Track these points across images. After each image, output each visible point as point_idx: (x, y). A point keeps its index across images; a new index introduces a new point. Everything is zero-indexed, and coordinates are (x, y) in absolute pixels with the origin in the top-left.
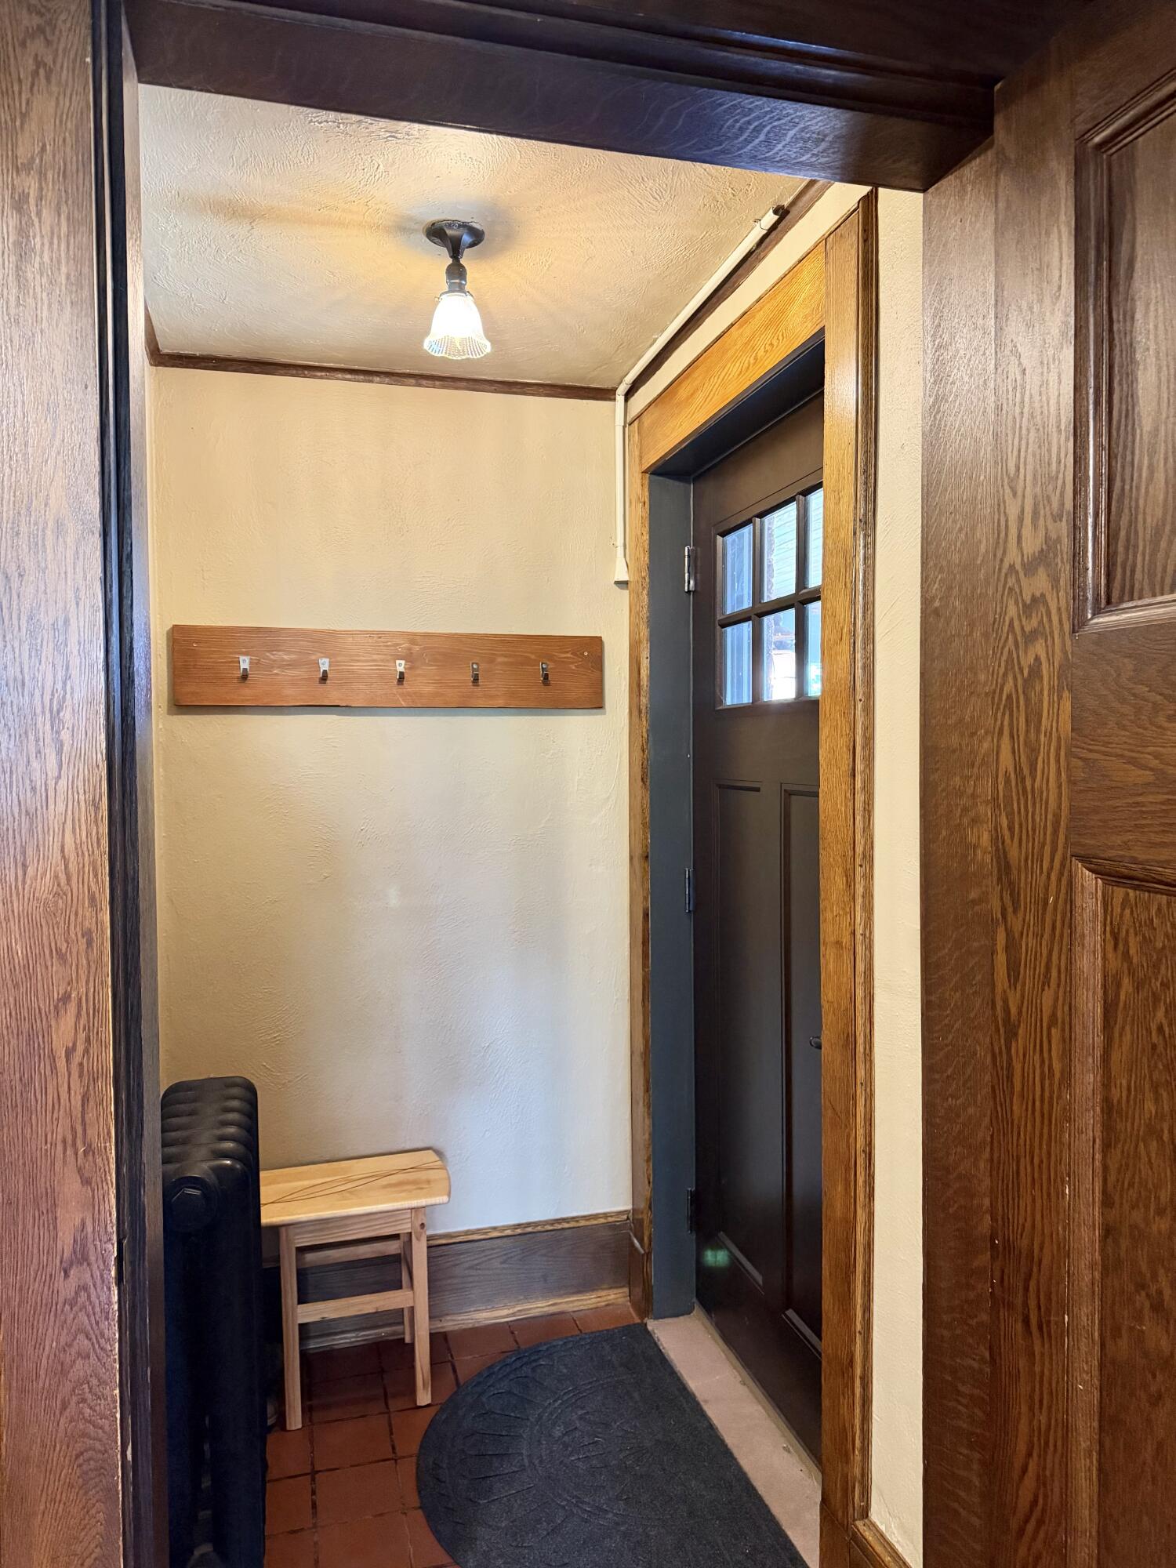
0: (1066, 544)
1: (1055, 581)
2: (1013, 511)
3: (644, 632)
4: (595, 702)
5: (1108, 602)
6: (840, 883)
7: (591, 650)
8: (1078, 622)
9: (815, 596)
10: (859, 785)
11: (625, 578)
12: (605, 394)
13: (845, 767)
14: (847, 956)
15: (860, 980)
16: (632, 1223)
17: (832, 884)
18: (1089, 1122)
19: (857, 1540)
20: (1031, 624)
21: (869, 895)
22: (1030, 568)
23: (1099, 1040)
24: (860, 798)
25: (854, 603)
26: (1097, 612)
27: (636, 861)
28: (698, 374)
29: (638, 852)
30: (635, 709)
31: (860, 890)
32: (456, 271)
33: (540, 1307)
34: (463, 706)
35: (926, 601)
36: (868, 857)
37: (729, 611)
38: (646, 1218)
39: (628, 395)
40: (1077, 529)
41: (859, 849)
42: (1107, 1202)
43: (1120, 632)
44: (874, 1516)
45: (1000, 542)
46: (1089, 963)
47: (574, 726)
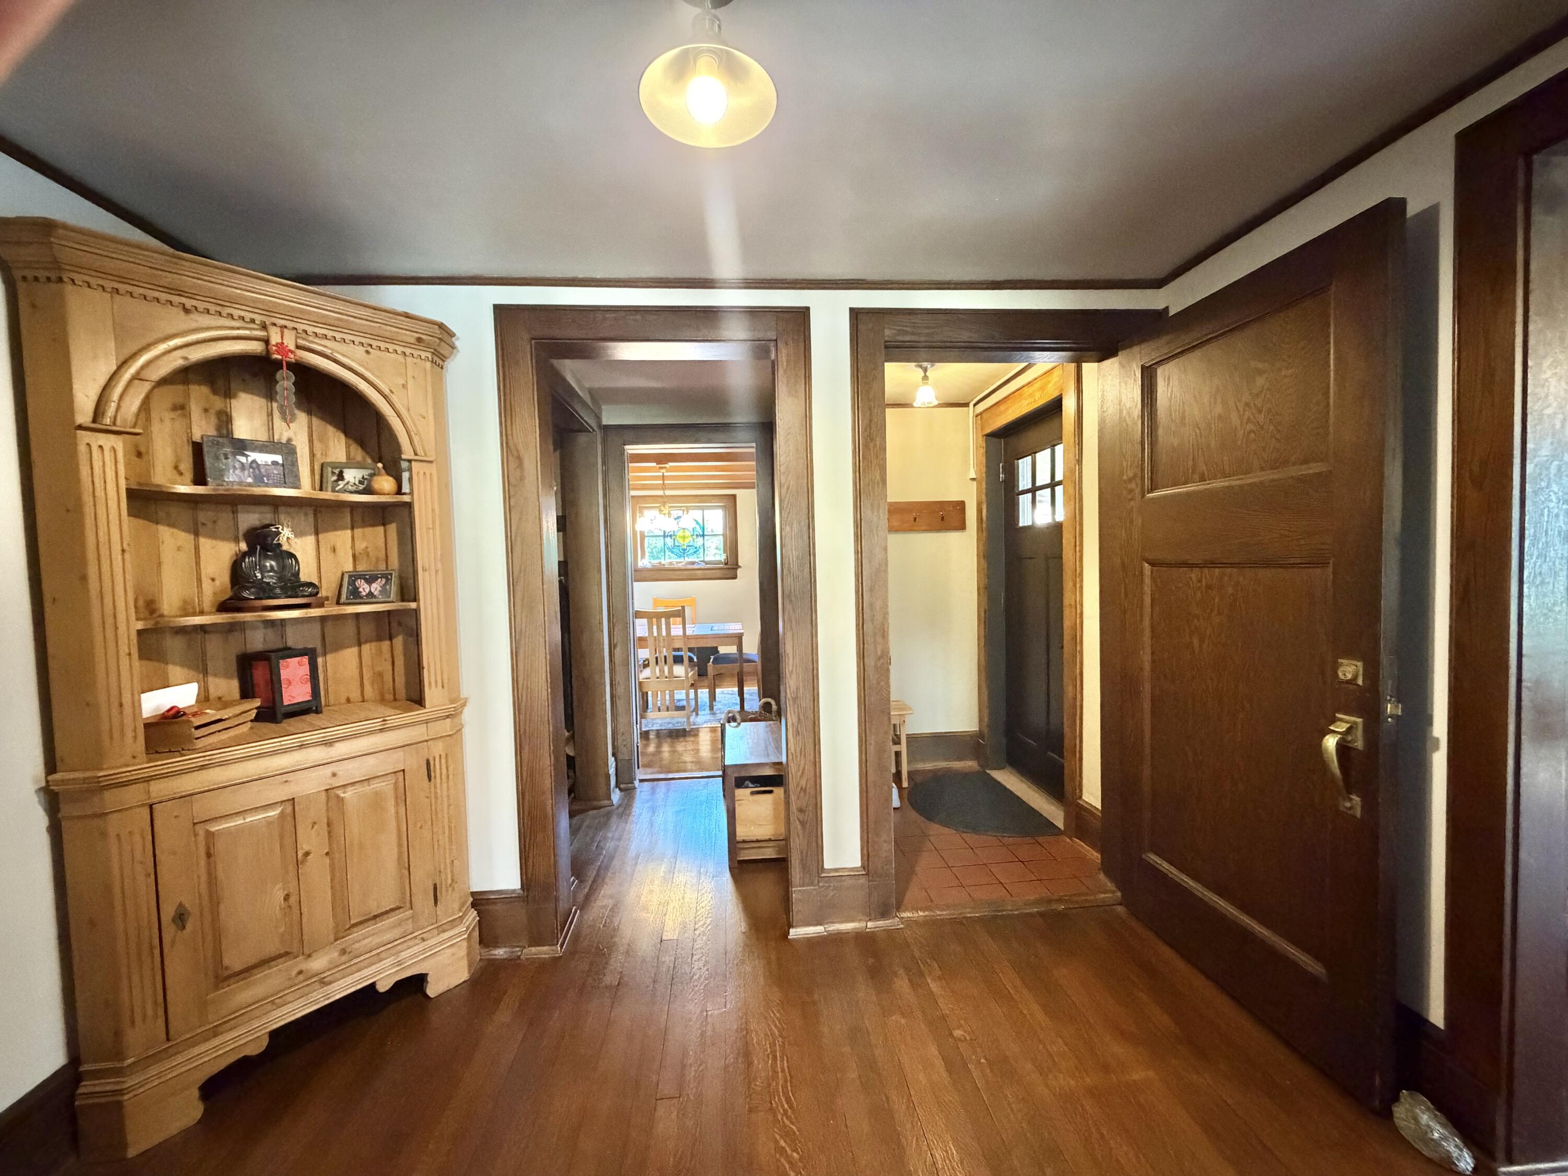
0: (1139, 474)
1: (1137, 485)
2: (1125, 464)
3: (984, 498)
4: (962, 527)
5: (1151, 490)
6: (1071, 584)
7: (960, 506)
8: (1143, 496)
9: (1059, 483)
10: (1078, 549)
11: (974, 476)
12: (966, 405)
13: (1073, 544)
14: (1073, 610)
15: (1078, 616)
16: (980, 734)
17: (1068, 585)
18: (1147, 633)
19: (1081, 808)
20: (1130, 497)
21: (1081, 587)
22: (1130, 480)
23: (1150, 610)
24: (1078, 554)
25: (1075, 488)
26: (1148, 493)
27: (981, 591)
28: (1009, 402)
29: (982, 586)
30: (980, 529)
31: (1078, 585)
32: (925, 378)
33: (942, 764)
34: (911, 530)
35: (1100, 489)
36: (1081, 574)
37: (1020, 489)
38: (986, 731)
39: (975, 405)
40: (1143, 470)
41: (1078, 572)
42: (1153, 653)
43: (1153, 499)
44: (1084, 798)
45: (1122, 473)
46: (1147, 589)
47: (953, 538)
